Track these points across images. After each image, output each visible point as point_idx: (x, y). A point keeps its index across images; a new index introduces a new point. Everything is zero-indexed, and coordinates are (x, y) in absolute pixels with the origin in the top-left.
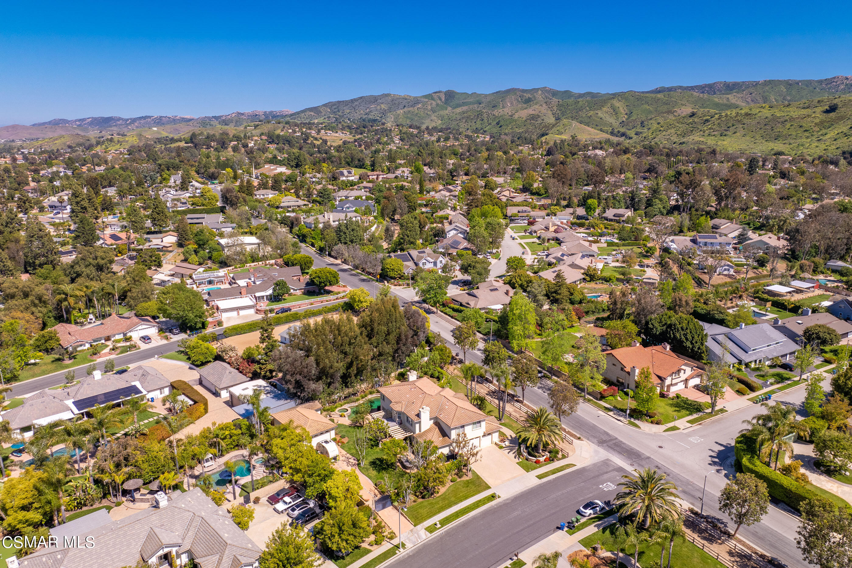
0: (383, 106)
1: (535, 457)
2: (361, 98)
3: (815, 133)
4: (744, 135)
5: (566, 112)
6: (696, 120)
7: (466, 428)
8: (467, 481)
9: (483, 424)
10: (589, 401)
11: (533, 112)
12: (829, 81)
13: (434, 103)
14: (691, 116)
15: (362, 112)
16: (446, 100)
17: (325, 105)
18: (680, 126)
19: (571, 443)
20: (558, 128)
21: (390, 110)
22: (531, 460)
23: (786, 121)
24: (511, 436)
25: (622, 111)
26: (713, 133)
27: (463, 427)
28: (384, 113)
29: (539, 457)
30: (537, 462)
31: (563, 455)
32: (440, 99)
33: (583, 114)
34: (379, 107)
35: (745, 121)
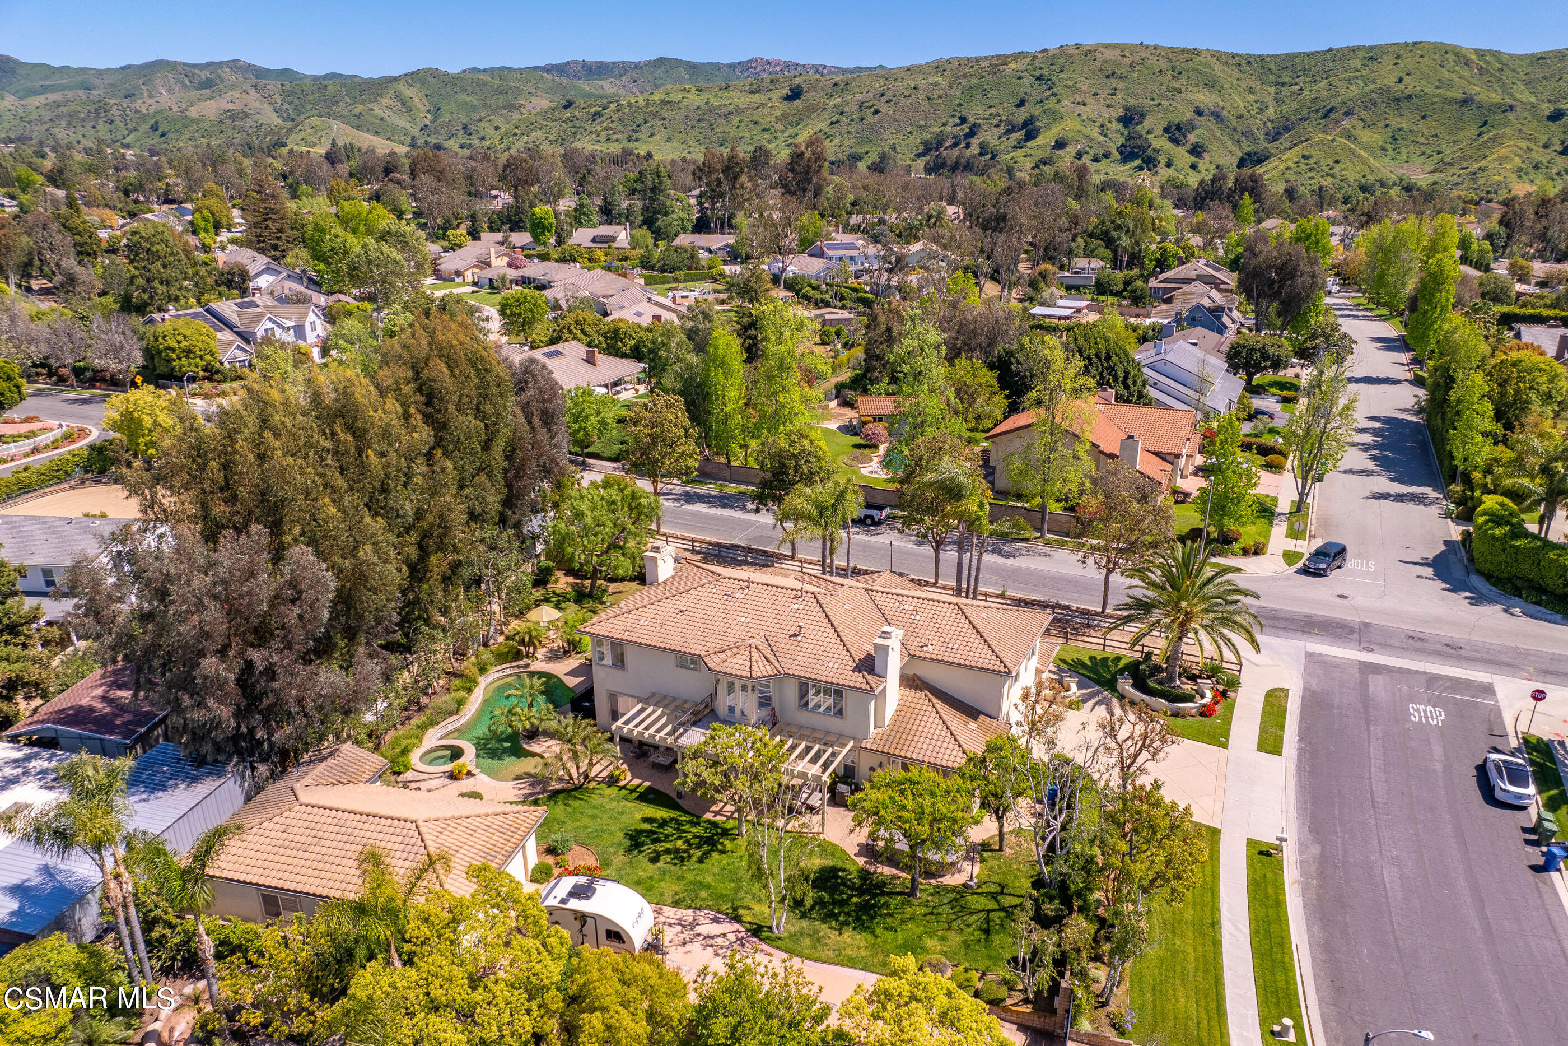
3: (779, 134)
4: (669, 140)
6: (577, 113)
11: (231, 106)
12: (745, 66)
14: (566, 107)
18: (550, 124)
20: (302, 135)
22: (1185, 713)
23: (730, 113)
25: (421, 106)
26: (615, 137)
33: (341, 108)
35: (664, 113)
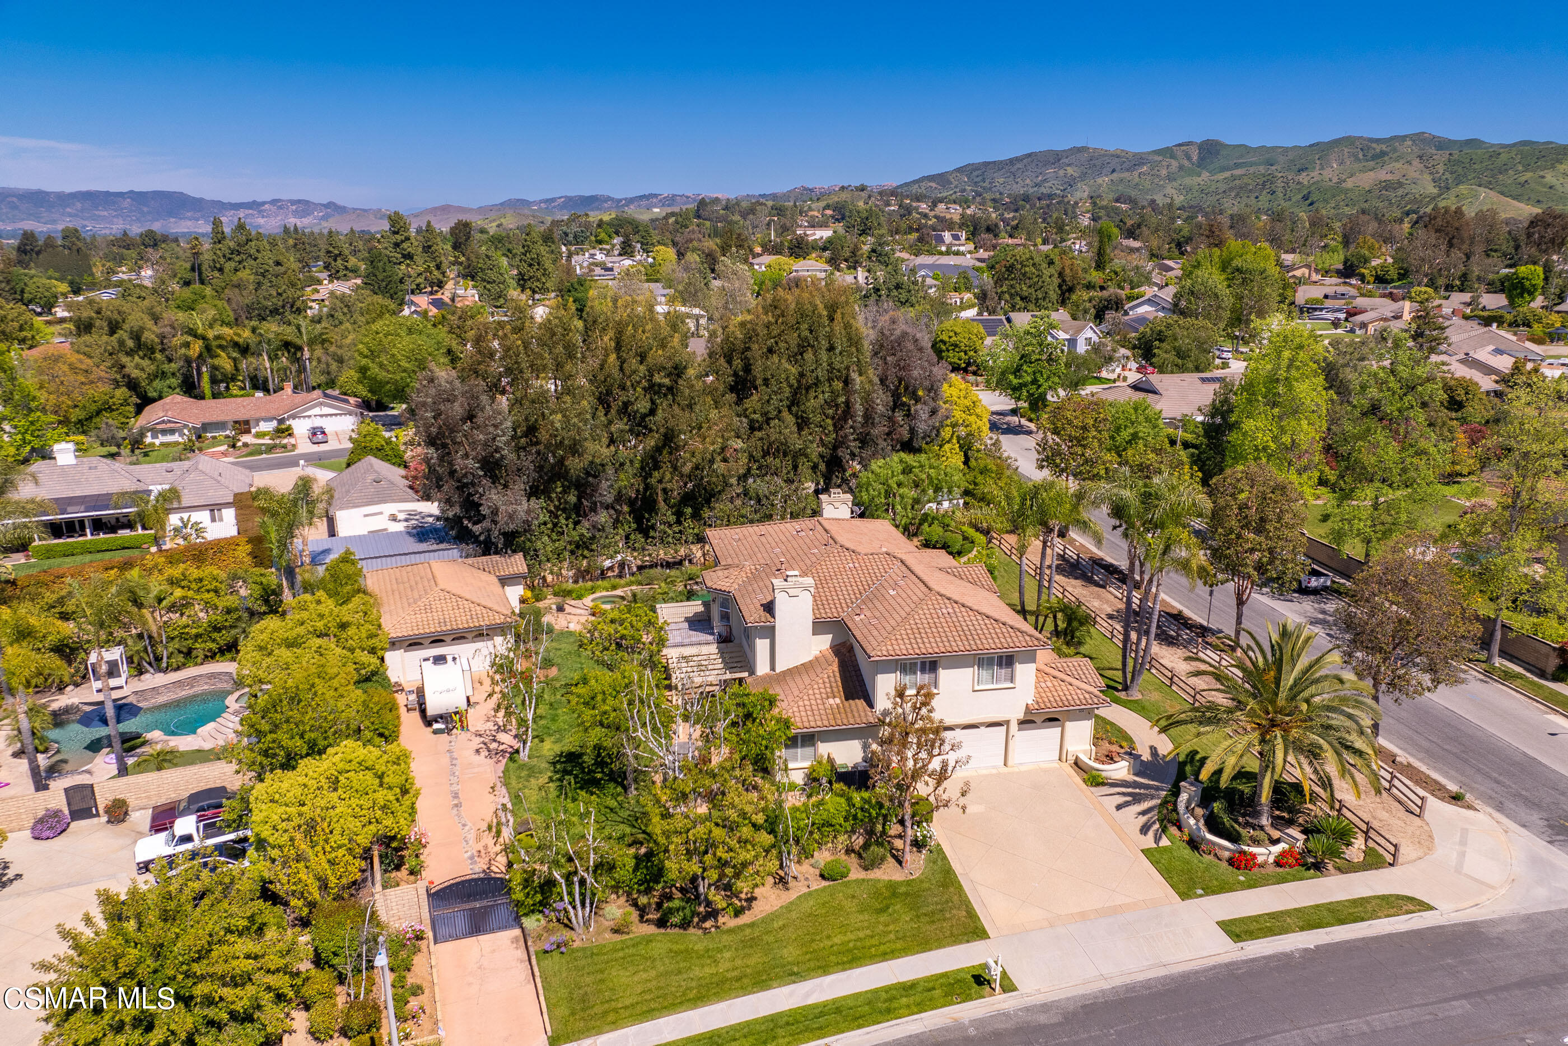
0: (1070, 170)
1: (1234, 838)
2: (1029, 155)
5: (1465, 175)
7: (944, 675)
8: (892, 887)
9: (1025, 673)
10: (1507, 677)
11: (1389, 177)
13: (1175, 164)
15: (1028, 181)
16: (1202, 159)
17: (958, 170)
19: (1417, 812)
21: (1083, 176)
22: (1213, 850)
24: (1154, 751)
27: (931, 666)
28: (1071, 183)
29: (1256, 842)
30: (1240, 862)
31: (1368, 852)
32: (1189, 158)
34: (1061, 173)
